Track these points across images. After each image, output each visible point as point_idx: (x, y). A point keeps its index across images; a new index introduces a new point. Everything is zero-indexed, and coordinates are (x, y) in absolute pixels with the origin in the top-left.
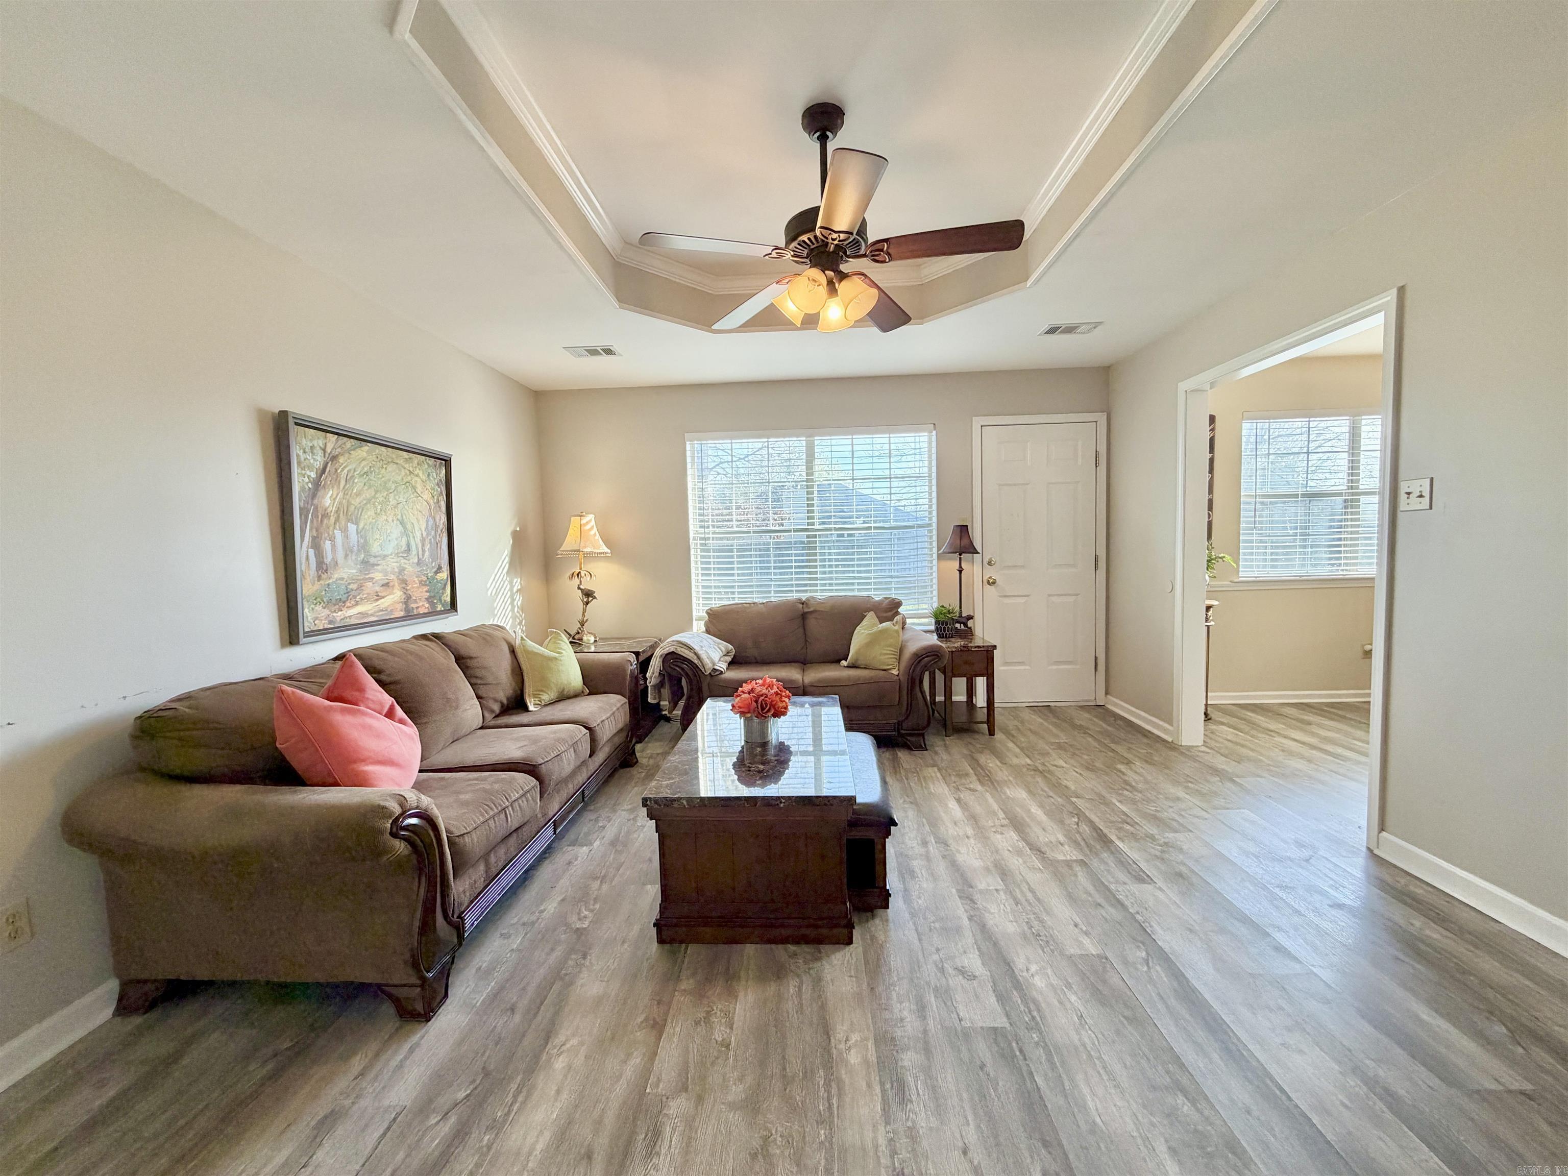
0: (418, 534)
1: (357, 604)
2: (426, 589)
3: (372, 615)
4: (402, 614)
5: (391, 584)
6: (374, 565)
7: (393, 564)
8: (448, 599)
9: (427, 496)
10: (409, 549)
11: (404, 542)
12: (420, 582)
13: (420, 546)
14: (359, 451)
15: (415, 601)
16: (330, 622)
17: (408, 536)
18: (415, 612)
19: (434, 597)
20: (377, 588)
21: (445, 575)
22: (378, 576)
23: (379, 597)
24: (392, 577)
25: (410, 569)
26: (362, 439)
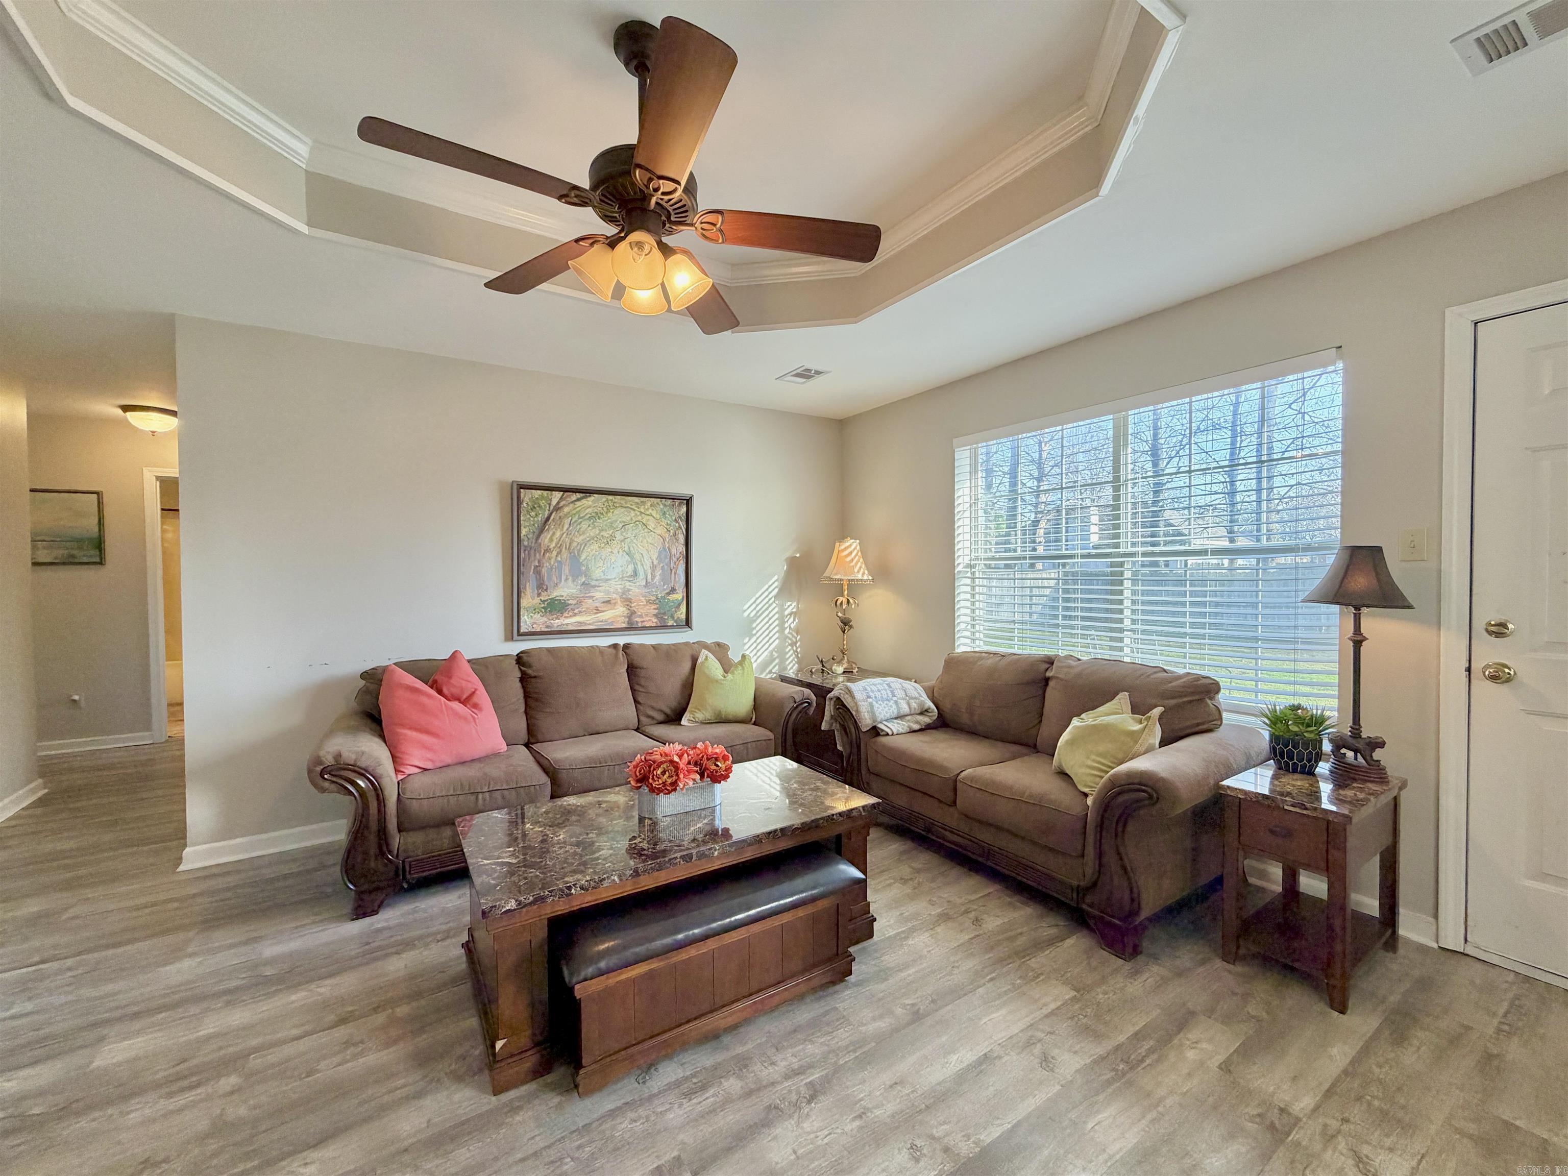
0: (648, 563)
1: (575, 615)
2: (655, 606)
3: (590, 624)
4: (624, 625)
5: (613, 602)
6: (595, 586)
7: (616, 586)
8: (683, 616)
9: (660, 530)
10: (635, 573)
11: (630, 568)
12: (648, 601)
13: (649, 571)
14: (584, 501)
15: (641, 616)
16: (547, 627)
17: (635, 564)
18: (640, 625)
19: (664, 614)
20: (597, 605)
21: (680, 595)
22: (599, 595)
23: (598, 611)
24: (615, 596)
25: (636, 590)
26: (587, 492)
